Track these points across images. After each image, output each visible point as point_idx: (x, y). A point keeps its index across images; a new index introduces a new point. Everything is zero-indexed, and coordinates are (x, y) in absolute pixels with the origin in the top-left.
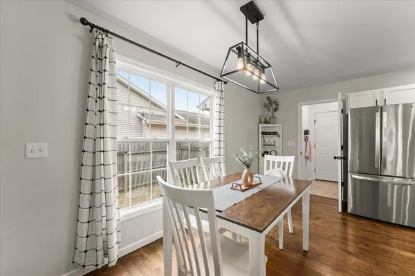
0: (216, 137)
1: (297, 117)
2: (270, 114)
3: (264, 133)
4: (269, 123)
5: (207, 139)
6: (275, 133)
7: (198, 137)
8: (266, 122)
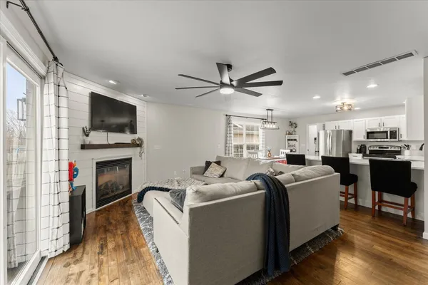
0: (261, 142)
1: (306, 132)
2: (292, 129)
3: (289, 140)
4: (292, 134)
5: (258, 143)
6: (295, 140)
7: (254, 142)
8: (290, 134)
